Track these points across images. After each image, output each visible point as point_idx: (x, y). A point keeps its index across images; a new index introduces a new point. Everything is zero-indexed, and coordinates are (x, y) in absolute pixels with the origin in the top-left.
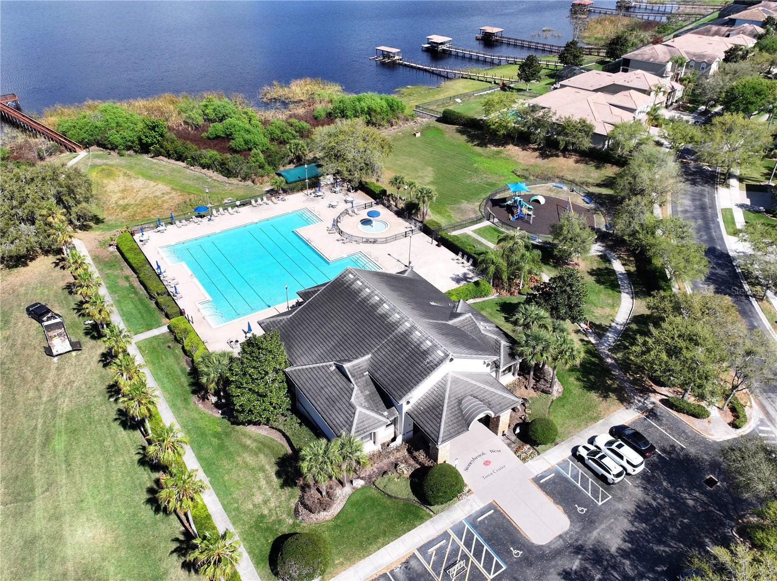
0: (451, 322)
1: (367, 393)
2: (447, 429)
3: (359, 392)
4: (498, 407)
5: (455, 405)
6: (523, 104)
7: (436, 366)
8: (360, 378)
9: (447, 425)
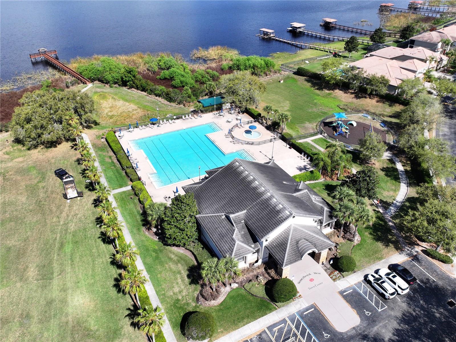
0: (295, 195)
1: (243, 233)
2: (289, 258)
3: (238, 232)
4: (320, 247)
5: (295, 244)
6: (346, 65)
7: (285, 220)
8: (239, 224)
9: (289, 256)
